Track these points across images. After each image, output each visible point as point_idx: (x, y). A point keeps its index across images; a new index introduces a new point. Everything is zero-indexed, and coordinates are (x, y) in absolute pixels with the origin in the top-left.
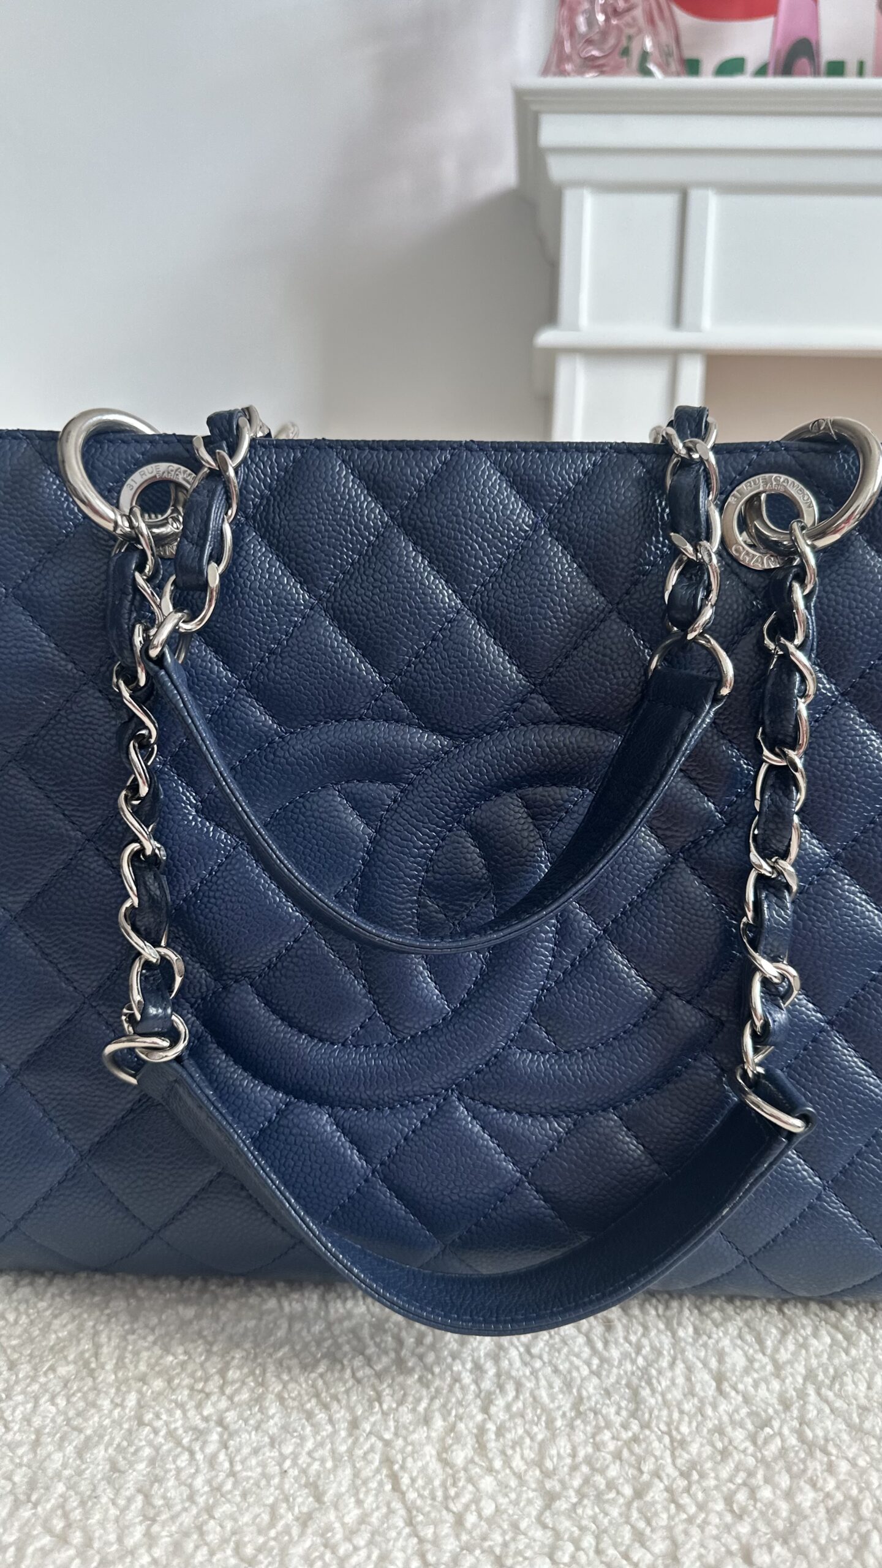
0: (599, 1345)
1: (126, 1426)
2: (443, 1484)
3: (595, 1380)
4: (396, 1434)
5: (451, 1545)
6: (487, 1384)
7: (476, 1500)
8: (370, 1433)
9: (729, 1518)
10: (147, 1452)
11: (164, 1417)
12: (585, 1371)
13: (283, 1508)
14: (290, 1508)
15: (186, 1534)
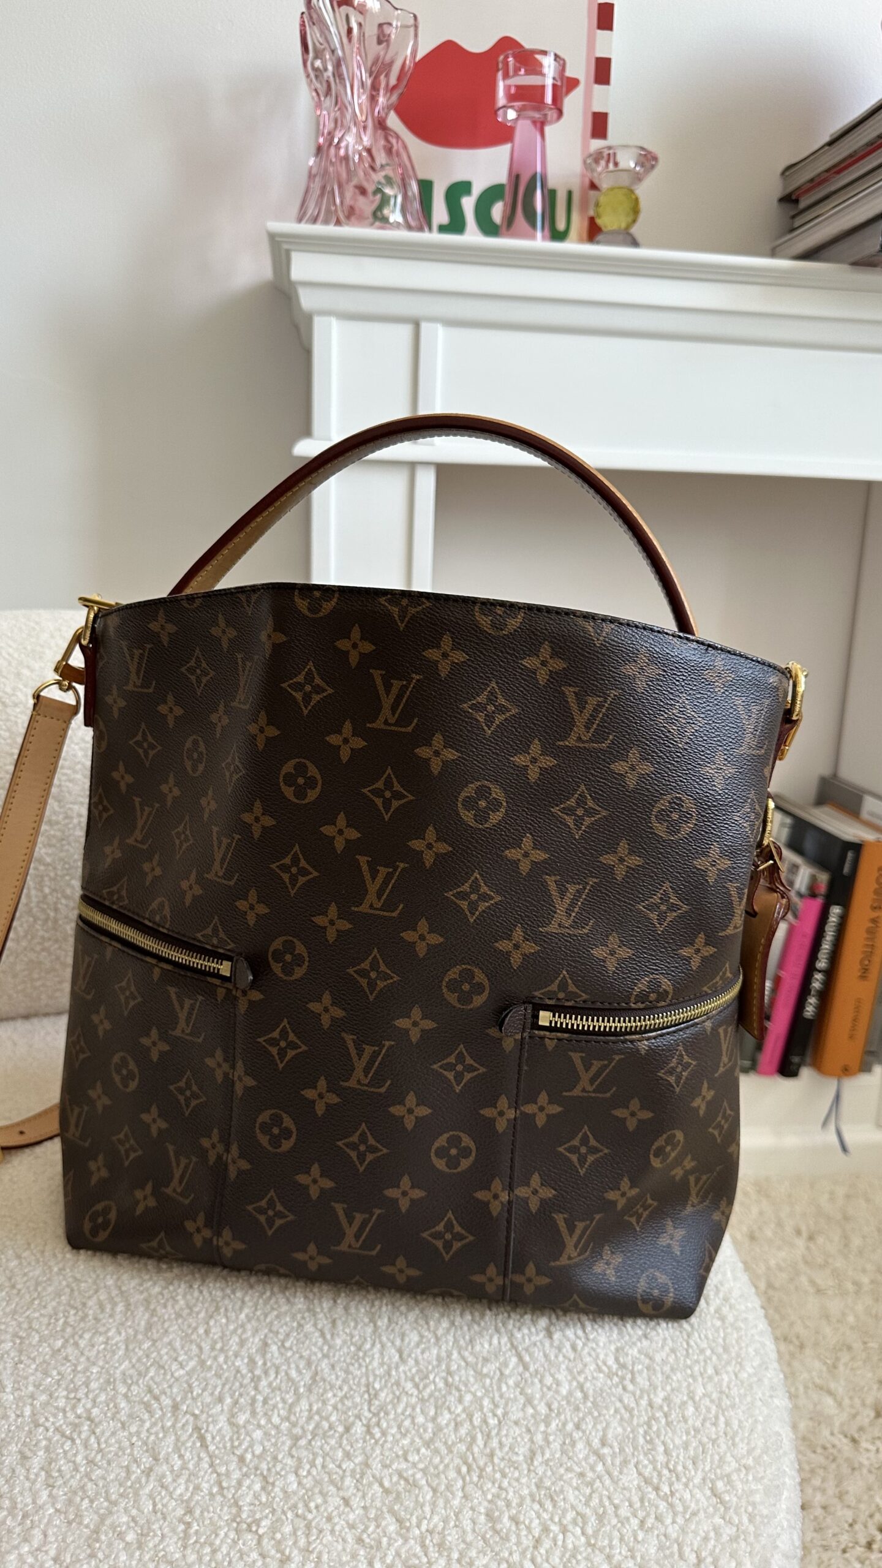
0: (328, 1337)
1: (27, 1428)
2: (231, 1439)
3: (326, 1361)
4: (202, 1412)
5: (236, 1475)
6: (258, 1372)
7: (251, 1446)
8: (186, 1412)
9: (398, 1436)
10: (44, 1443)
11: (51, 1419)
12: (320, 1355)
13: (134, 1467)
14: (138, 1466)
15: (75, 1493)
